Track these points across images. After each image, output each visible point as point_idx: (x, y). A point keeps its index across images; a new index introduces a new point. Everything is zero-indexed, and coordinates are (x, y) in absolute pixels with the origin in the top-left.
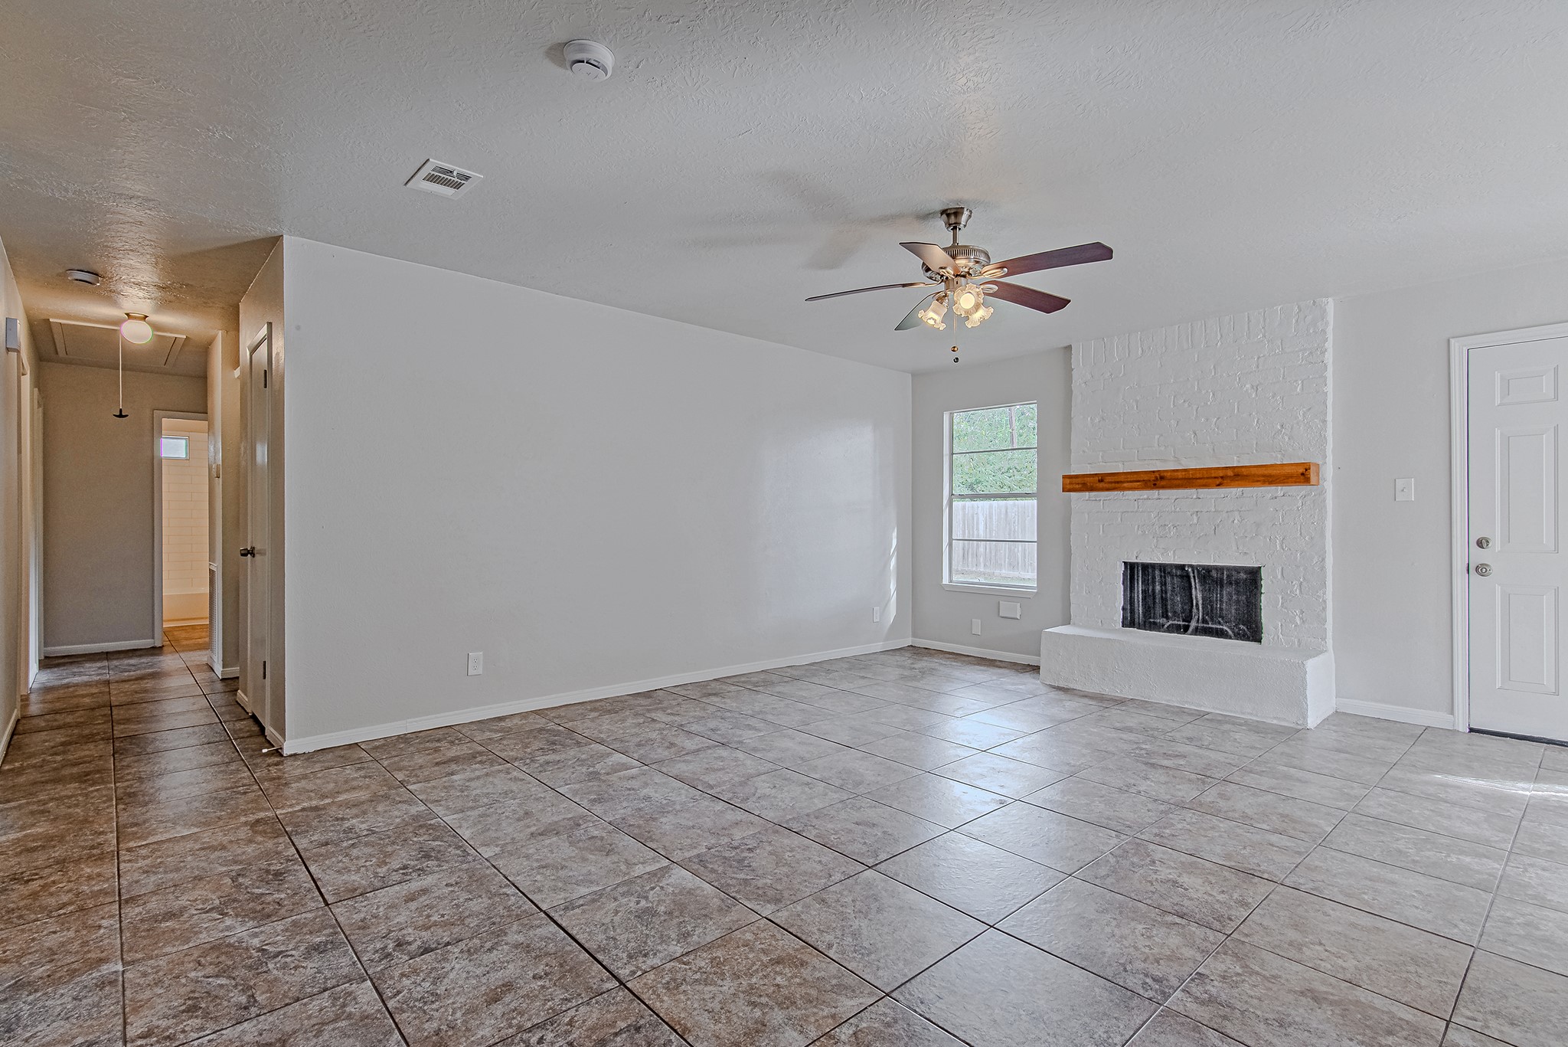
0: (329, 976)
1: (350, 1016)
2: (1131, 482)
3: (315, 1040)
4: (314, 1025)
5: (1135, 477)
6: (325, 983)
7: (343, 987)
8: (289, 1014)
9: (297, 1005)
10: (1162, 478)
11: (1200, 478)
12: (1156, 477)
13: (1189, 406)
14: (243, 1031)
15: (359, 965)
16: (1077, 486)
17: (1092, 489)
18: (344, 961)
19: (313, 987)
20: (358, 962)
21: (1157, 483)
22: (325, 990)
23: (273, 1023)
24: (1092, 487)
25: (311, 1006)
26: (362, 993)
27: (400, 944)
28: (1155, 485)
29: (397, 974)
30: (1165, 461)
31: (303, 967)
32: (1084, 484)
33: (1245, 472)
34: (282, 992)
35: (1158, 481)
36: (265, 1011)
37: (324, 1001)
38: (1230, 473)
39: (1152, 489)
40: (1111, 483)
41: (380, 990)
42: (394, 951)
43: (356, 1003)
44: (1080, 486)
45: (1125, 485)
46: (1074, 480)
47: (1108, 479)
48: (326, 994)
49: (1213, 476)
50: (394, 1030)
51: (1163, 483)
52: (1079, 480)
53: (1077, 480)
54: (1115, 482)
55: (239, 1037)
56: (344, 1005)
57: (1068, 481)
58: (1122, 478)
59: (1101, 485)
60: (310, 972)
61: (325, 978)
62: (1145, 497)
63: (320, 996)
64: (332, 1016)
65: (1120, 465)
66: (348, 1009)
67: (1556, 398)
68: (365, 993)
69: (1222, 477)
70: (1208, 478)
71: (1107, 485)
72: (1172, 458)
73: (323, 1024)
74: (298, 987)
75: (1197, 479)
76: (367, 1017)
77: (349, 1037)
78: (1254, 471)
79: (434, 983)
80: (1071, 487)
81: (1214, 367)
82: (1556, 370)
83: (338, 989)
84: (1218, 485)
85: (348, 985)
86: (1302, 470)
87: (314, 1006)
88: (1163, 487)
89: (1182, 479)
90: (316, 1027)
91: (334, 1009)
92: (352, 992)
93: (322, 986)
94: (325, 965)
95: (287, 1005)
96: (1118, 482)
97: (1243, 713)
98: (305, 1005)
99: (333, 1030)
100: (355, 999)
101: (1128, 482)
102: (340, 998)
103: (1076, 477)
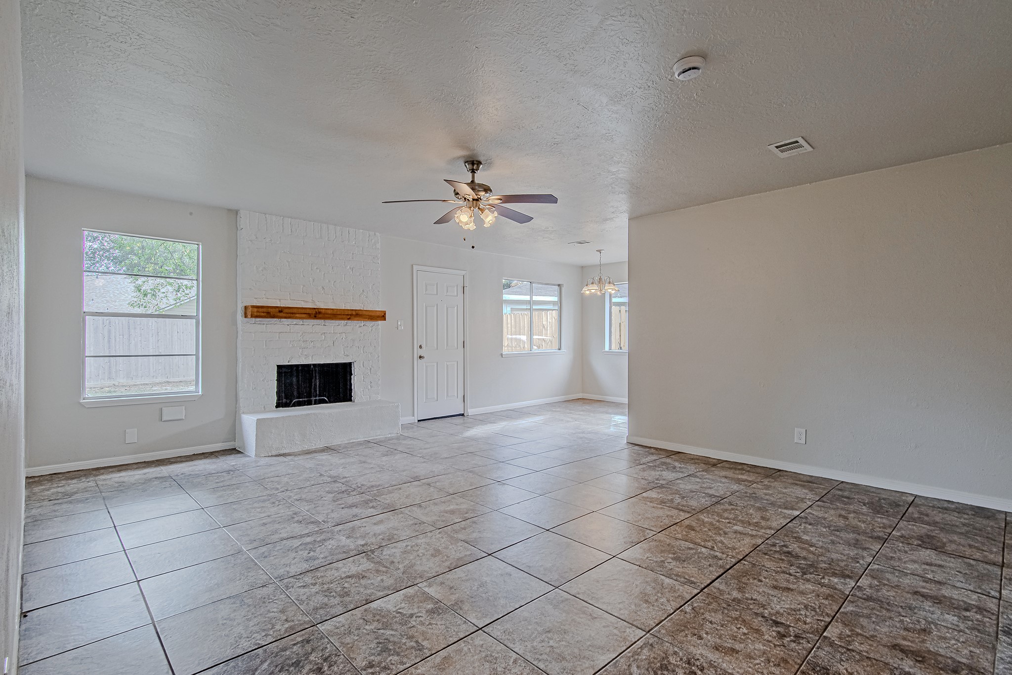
0: (839, 654)
1: (852, 631)
2: (301, 314)
3: (878, 636)
4: (872, 641)
5: (303, 311)
6: (845, 653)
7: (839, 643)
8: (879, 655)
9: (872, 655)
10: (320, 313)
11: (340, 315)
12: (316, 312)
13: (320, 272)
14: (911, 668)
15: (818, 644)
16: (263, 314)
17: (273, 317)
18: (821, 653)
19: (854, 656)
20: (816, 646)
21: (317, 315)
22: (848, 650)
23: (892, 658)
24: (274, 315)
25: (865, 649)
26: (834, 633)
27: (782, 636)
28: (315, 316)
29: (807, 626)
30: (307, 302)
31: (847, 670)
32: (268, 313)
33: (360, 313)
34: (873, 668)
35: (317, 314)
36: (891, 667)
37: (856, 645)
38: (354, 313)
39: (313, 319)
40: (288, 313)
41: (824, 628)
42: (791, 636)
43: (842, 632)
44: (265, 314)
45: (297, 315)
46: (260, 310)
47: (286, 311)
48: (851, 647)
49: (346, 313)
50: (840, 613)
51: (320, 316)
52: (265, 310)
53: (263, 309)
54: (290, 313)
55: (915, 667)
56: (848, 636)
57: (255, 310)
58: (295, 311)
59: (281, 314)
60: (846, 665)
61: (842, 655)
62: (295, 323)
63: (855, 649)
64: (860, 638)
65: (278, 302)
66: (849, 633)
67: (437, 294)
68: (832, 632)
69: (350, 315)
70: (344, 315)
71: (285, 315)
72: (311, 301)
73: (868, 638)
74: (861, 663)
75: (338, 315)
76: (845, 624)
77: (861, 625)
78: (364, 313)
79: (799, 610)
80: (258, 314)
81: (333, 253)
82: (437, 284)
83: (843, 644)
84: (349, 319)
85: (836, 642)
86: (383, 314)
87: (864, 648)
88: (320, 318)
89: (330, 314)
90: (872, 639)
91: (855, 639)
92: (838, 638)
93: (848, 652)
94: (833, 661)
95: (877, 660)
96: (292, 313)
97: (377, 436)
98: (867, 652)
99: (866, 632)
100: (840, 634)
101: (299, 314)
102: (847, 640)
103: (262, 307)
